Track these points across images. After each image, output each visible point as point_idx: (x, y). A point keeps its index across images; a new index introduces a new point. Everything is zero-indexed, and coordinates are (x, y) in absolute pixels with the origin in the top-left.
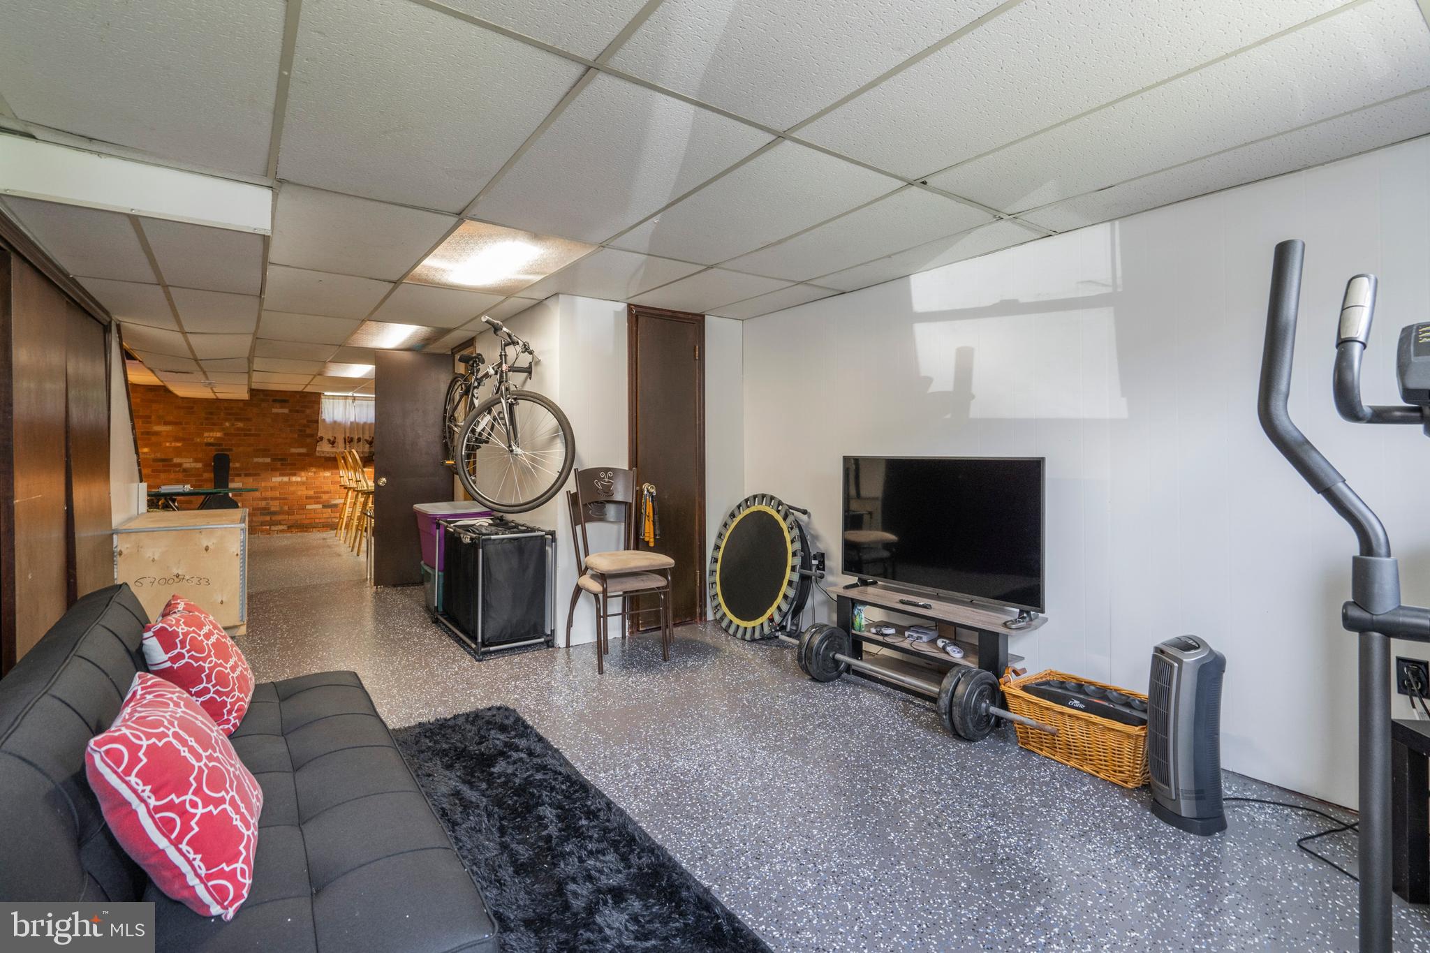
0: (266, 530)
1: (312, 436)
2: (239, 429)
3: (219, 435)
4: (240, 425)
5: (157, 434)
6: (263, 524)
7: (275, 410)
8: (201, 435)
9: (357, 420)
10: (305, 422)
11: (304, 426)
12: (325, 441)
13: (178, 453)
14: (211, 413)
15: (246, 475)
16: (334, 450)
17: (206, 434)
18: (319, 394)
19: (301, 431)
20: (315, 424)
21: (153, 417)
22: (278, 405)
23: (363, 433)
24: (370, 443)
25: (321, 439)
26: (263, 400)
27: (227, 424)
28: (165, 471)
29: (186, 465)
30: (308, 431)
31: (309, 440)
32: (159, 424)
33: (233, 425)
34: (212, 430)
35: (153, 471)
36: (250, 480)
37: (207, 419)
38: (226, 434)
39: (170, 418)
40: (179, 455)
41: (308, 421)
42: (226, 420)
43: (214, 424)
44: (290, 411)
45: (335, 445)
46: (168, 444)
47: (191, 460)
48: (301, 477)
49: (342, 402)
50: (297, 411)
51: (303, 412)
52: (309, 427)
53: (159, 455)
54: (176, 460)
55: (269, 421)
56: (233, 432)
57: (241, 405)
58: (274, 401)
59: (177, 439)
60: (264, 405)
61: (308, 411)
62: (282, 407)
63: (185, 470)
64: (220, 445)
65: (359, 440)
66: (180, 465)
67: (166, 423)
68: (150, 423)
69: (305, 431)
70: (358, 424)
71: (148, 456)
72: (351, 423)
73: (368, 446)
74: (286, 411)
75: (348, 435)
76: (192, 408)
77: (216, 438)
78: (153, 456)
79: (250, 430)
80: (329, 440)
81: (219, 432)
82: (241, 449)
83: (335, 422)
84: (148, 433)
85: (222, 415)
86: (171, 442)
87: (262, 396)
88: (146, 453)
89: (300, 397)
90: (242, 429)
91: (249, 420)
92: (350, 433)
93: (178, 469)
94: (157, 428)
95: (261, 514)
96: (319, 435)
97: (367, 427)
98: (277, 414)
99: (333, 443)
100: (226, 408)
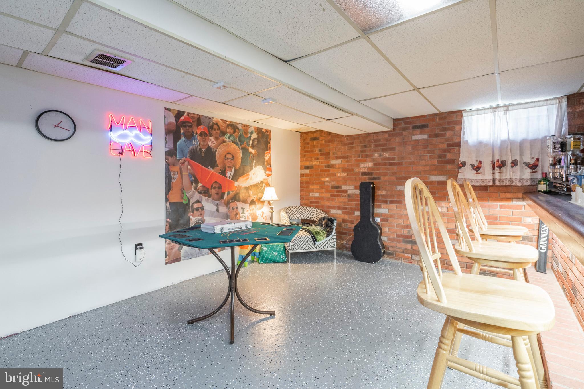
0: (408, 258)
1: (452, 161)
2: (384, 159)
3: (370, 165)
4: (386, 155)
5: (333, 166)
6: (405, 251)
7: (415, 137)
8: (358, 166)
9: (512, 137)
10: (445, 146)
11: (445, 151)
12: (468, 167)
13: (345, 180)
14: (365, 147)
15: (392, 202)
16: (479, 177)
17: (362, 165)
18: (461, 111)
19: (440, 156)
20: (457, 148)
21: (331, 154)
22: (417, 131)
23: (521, 155)
24: (533, 167)
25: (464, 164)
26: (404, 129)
27: (376, 155)
28: (338, 196)
29: (350, 192)
30: (449, 156)
31: (449, 167)
32: (334, 159)
33: (380, 155)
34: (365, 161)
35: (332, 195)
36: (394, 207)
37: (362, 152)
38: (376, 164)
39: (340, 154)
40: (346, 184)
41: (449, 145)
42: (375, 151)
43: (367, 156)
44: (430, 136)
45: (481, 171)
46: (339, 174)
47: (353, 187)
48: (442, 207)
49: (489, 116)
50: (437, 136)
51: (443, 135)
52: (449, 151)
53: (334, 184)
54: (344, 187)
55: (410, 148)
56: (380, 162)
57: (386, 136)
58: (414, 128)
59: (344, 170)
60: (405, 133)
61: (448, 134)
62: (421, 133)
63: (349, 196)
64: (371, 174)
65: (514, 163)
66: (346, 191)
67: (339, 158)
68: (329, 158)
69: (445, 156)
70: (512, 143)
71: (329, 184)
72: (503, 142)
73: (529, 170)
74: (425, 136)
75: (497, 157)
76: (352, 143)
77: (369, 168)
78: (331, 184)
79: (393, 159)
80: (472, 166)
81: (370, 162)
82: (387, 177)
83: (480, 143)
84: (329, 166)
85: (373, 147)
86: (340, 173)
87: (403, 125)
88: (327, 181)
89: (440, 119)
90: (388, 159)
91: (393, 149)
92: (501, 155)
93: (345, 194)
94: (334, 162)
95: (405, 242)
96: (462, 159)
97: (528, 145)
98: (417, 141)
99: (477, 168)
100: (375, 141)
